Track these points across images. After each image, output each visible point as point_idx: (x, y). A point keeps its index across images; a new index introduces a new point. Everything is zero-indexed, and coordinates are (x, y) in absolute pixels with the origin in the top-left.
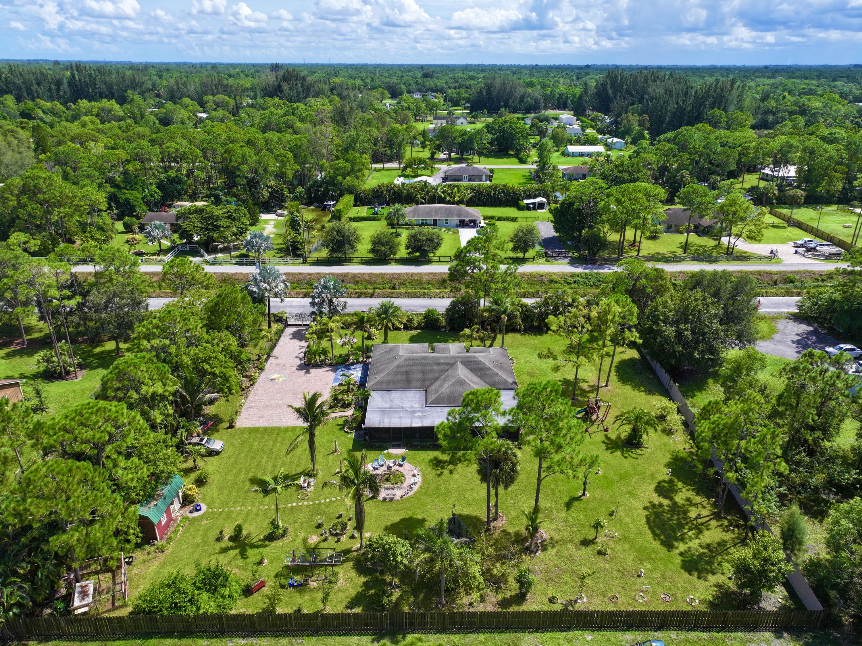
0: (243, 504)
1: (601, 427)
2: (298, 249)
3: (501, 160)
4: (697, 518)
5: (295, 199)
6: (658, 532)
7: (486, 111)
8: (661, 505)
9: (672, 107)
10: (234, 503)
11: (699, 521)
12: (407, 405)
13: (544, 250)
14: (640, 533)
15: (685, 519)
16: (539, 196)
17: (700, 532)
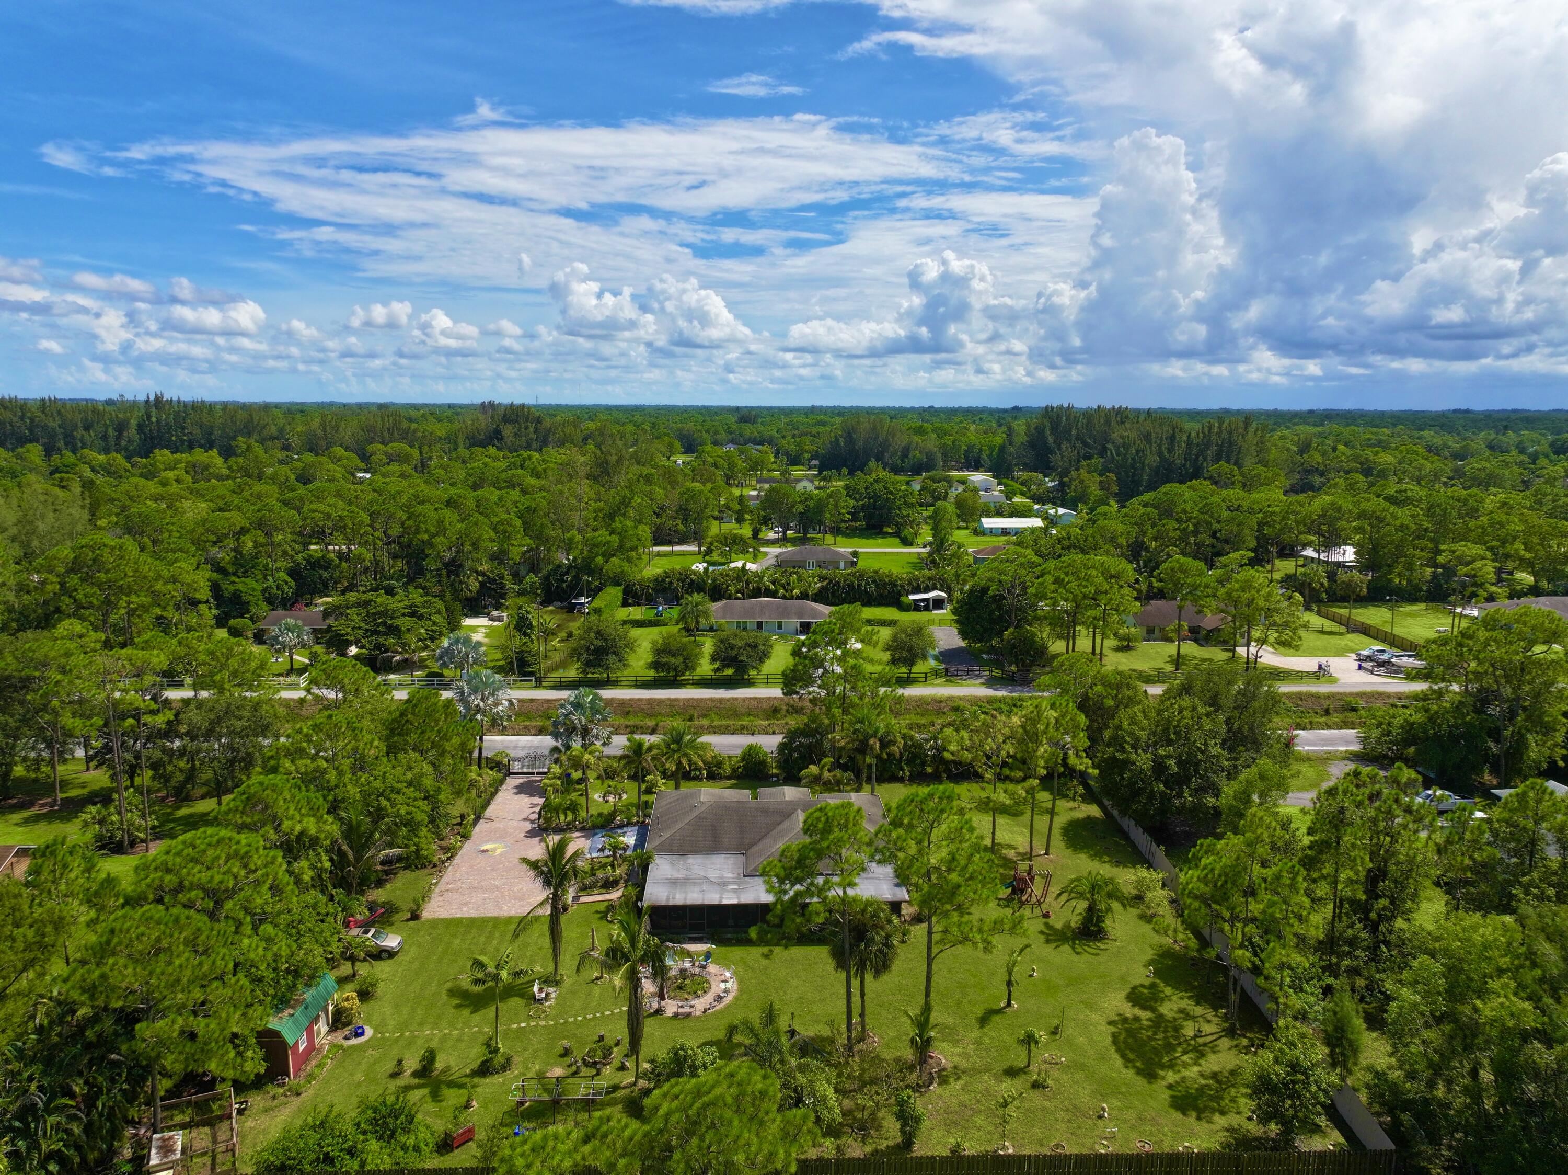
0: (435, 1026)
1: (1037, 912)
2: (529, 665)
3: (871, 541)
4: (1196, 1036)
5: (522, 593)
6: (1131, 1056)
7: (845, 470)
8: (1137, 1019)
9: (1152, 459)
10: (421, 1024)
11: (1200, 1040)
12: (713, 874)
13: (943, 666)
14: (1102, 1058)
15: (1177, 1038)
16: (934, 588)
17: (1202, 1055)
